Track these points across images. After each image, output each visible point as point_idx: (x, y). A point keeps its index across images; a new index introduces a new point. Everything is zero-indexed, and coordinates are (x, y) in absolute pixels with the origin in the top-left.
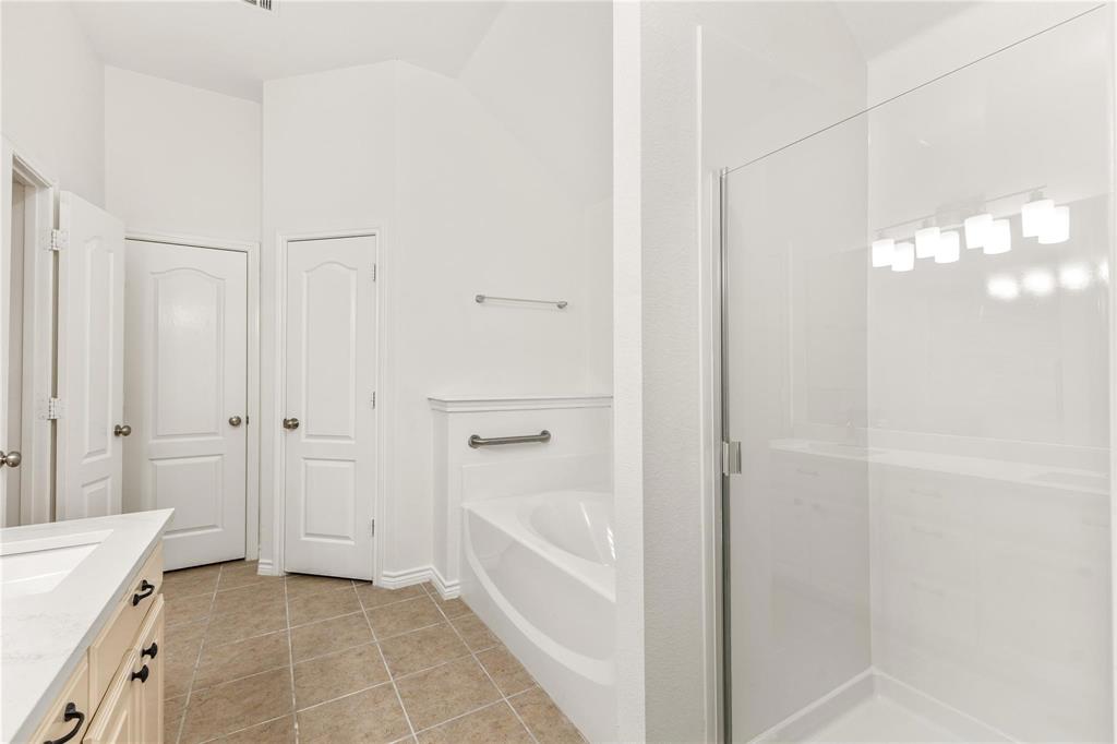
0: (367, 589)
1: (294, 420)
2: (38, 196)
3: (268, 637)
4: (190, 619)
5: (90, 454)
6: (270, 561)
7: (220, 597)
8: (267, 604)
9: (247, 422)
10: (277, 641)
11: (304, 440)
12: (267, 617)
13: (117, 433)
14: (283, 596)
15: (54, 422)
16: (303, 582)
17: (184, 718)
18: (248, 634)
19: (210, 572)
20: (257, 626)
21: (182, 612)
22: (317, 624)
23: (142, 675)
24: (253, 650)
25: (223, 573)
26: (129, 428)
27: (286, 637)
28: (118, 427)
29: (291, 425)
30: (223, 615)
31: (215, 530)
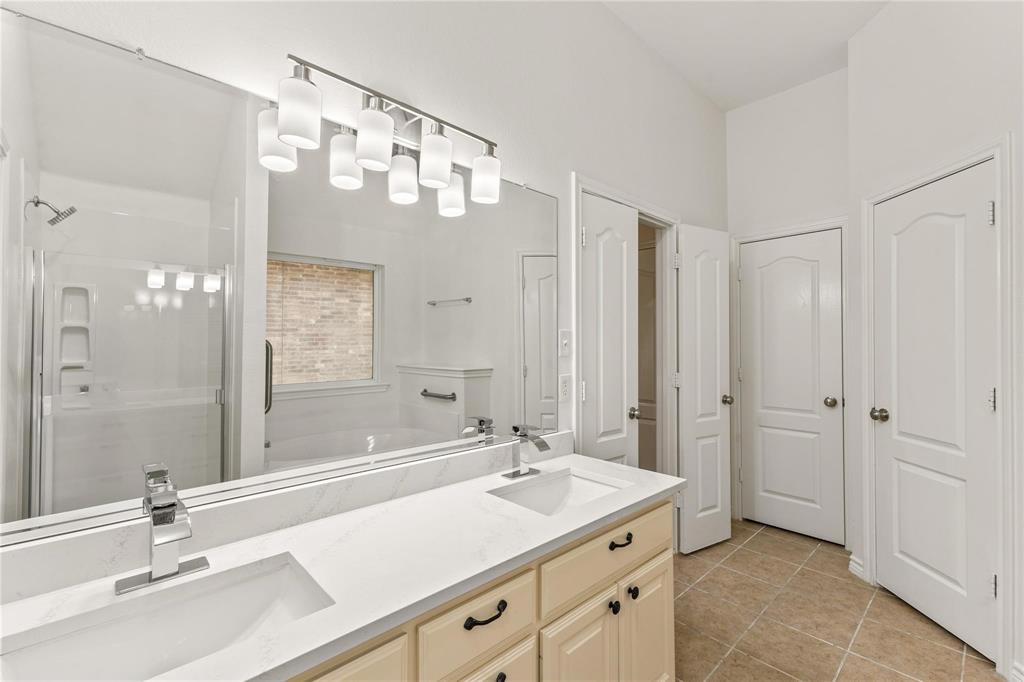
0: (983, 670)
1: (882, 410)
2: (668, 233)
3: (822, 644)
4: (769, 580)
5: (702, 416)
6: (861, 563)
7: (802, 574)
8: (841, 608)
9: (843, 405)
10: (828, 656)
11: (896, 437)
12: (832, 622)
13: (724, 402)
14: (862, 610)
15: (678, 389)
16: (894, 606)
17: (717, 667)
18: (805, 628)
19: (807, 544)
20: (818, 626)
21: (766, 569)
22: (882, 670)
23: (615, 607)
24: (801, 648)
25: (818, 552)
26: (732, 399)
27: (839, 658)
28: (725, 396)
29: (881, 416)
30: (796, 593)
31: (812, 505)
